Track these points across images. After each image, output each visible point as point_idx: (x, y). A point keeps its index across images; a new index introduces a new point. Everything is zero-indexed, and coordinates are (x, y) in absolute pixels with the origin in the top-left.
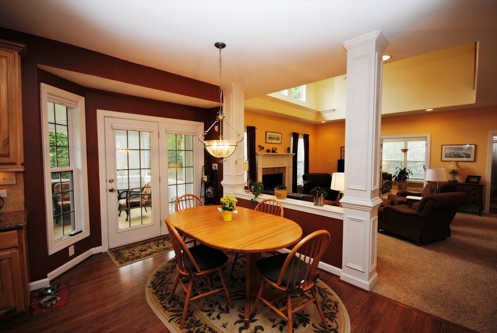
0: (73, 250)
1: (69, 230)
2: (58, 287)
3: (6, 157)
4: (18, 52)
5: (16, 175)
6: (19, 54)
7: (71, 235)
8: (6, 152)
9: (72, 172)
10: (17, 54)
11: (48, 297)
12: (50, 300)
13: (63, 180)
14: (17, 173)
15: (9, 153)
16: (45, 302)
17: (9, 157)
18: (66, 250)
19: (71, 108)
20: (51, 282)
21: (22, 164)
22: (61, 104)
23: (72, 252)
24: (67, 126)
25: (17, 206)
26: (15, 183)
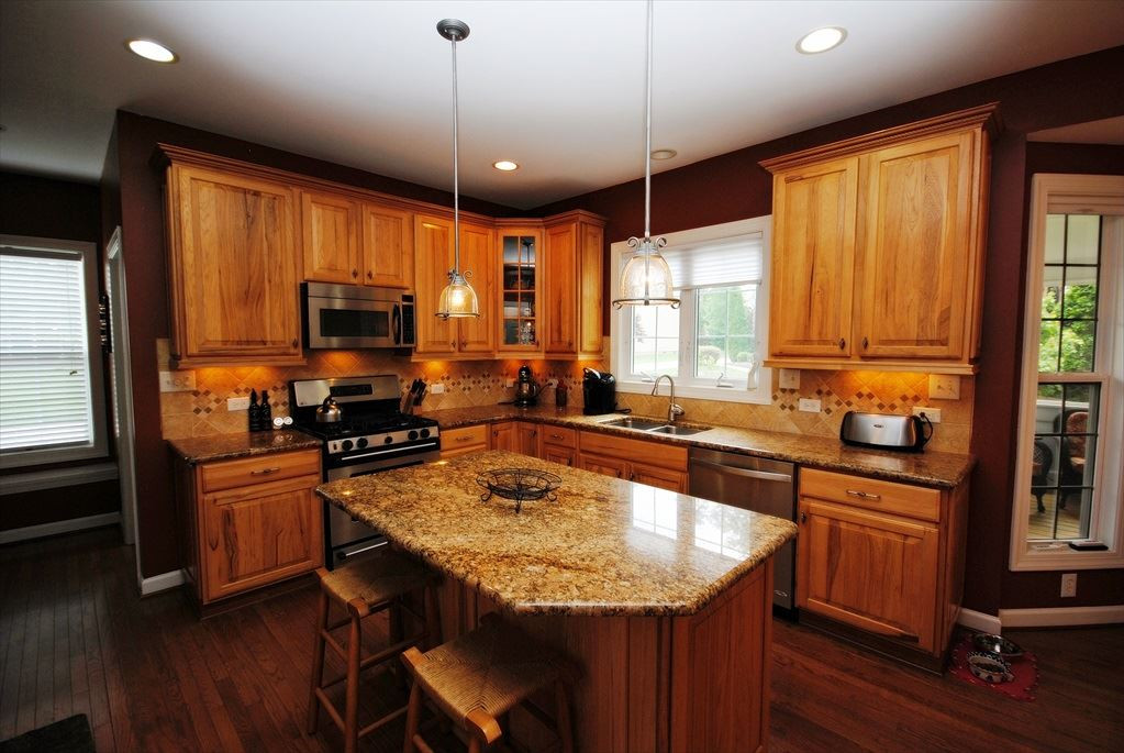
0: (1073, 584)
1: (1070, 533)
2: (1015, 651)
3: (943, 345)
4: (981, 125)
5: (961, 382)
6: (983, 130)
7: (1072, 546)
8: (943, 336)
9: (1098, 385)
10: (978, 131)
11: (988, 659)
12: (988, 667)
13: (1070, 404)
14: (962, 377)
15: (947, 338)
16: (978, 665)
17: (946, 345)
18: (1055, 577)
19: (1114, 217)
20: (1005, 630)
21: (971, 361)
22: (1085, 212)
23: (1068, 587)
24: (1098, 265)
25: (955, 444)
26: (957, 398)
